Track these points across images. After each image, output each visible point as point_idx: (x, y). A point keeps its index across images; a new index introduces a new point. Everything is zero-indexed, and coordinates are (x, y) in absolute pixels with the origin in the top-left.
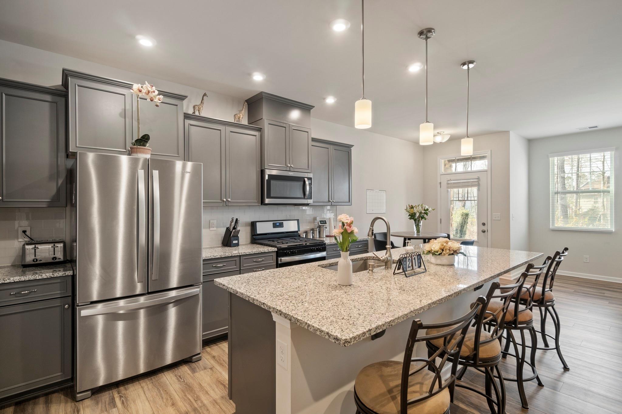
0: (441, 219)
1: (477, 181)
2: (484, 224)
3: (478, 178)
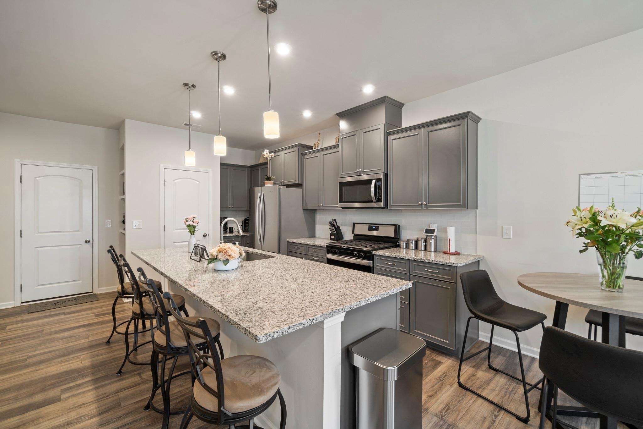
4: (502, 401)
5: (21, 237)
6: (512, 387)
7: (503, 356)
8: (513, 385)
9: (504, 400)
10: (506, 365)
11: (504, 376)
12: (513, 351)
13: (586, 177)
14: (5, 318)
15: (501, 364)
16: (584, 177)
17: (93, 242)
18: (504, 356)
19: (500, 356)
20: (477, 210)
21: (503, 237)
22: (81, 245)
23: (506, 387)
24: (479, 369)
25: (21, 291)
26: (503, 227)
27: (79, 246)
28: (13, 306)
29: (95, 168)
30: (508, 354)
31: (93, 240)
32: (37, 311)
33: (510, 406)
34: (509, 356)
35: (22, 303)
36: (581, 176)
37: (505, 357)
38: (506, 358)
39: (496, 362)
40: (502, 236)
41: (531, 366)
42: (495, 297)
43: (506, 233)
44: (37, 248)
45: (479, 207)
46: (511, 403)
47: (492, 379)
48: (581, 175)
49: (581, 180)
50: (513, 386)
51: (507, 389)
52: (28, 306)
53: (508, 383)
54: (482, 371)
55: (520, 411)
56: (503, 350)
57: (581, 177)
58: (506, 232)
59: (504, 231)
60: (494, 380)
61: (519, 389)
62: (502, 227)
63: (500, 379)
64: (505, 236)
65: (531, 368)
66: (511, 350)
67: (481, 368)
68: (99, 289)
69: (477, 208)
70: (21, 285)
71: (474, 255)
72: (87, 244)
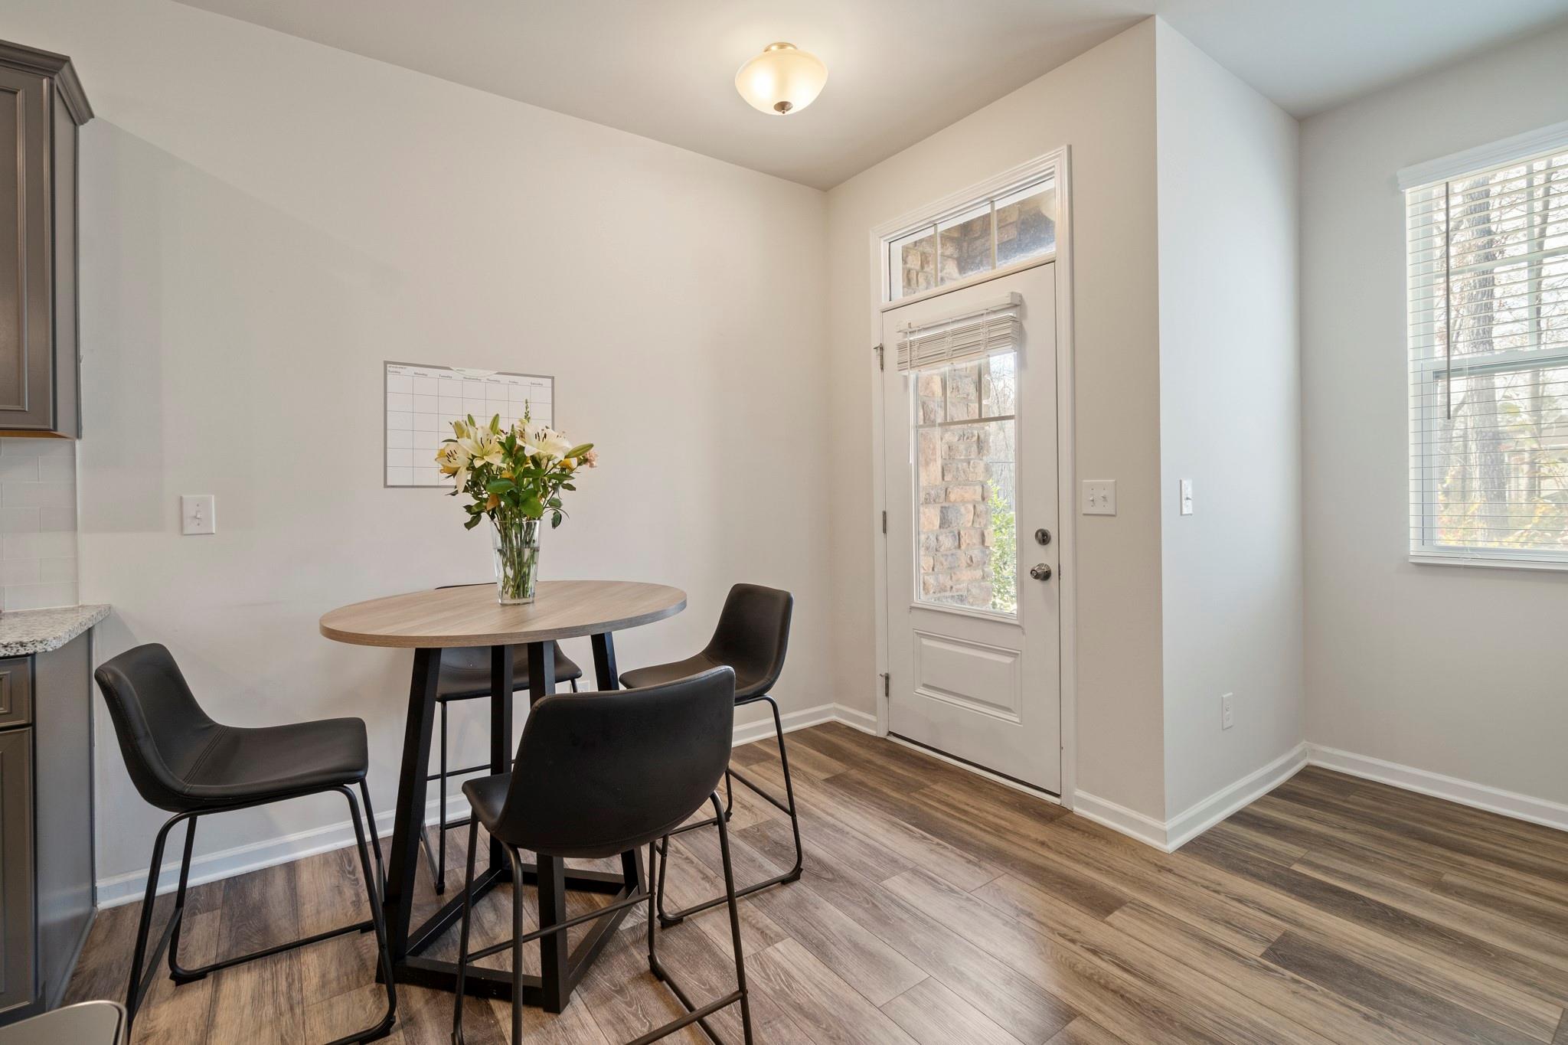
0: (885, 513)
1: (1013, 320)
2: (1044, 538)
3: (1017, 304)
4: (282, 1036)
6: (284, 977)
7: (208, 911)
8: (284, 967)
9: (287, 1031)
10: (231, 931)
11: (245, 966)
12: (228, 880)
13: (397, 370)
15: (215, 939)
16: (395, 370)
18: (210, 908)
19: (199, 917)
20: (78, 443)
21: (185, 532)
23: (268, 988)
24: (154, 1003)
26: (184, 496)
30: (219, 896)
33: (308, 1032)
34: (225, 900)
36: (390, 368)
37: (216, 909)
38: (219, 911)
39: (198, 942)
40: (182, 528)
41: (295, 888)
42: (204, 726)
43: (196, 517)
45: (84, 432)
46: (307, 1023)
47: (214, 1002)
48: (388, 365)
49: (389, 377)
50: (284, 973)
51: (273, 993)
53: (267, 975)
54: (165, 1001)
55: (340, 1022)
56: (198, 893)
57: (388, 369)
58: (194, 514)
59: (190, 510)
60: (221, 999)
61: (304, 969)
62: (181, 498)
63: (238, 981)
64: (191, 528)
65: (298, 893)
66: (220, 881)
67: (157, 995)
69: (78, 436)
71: (73, 609)
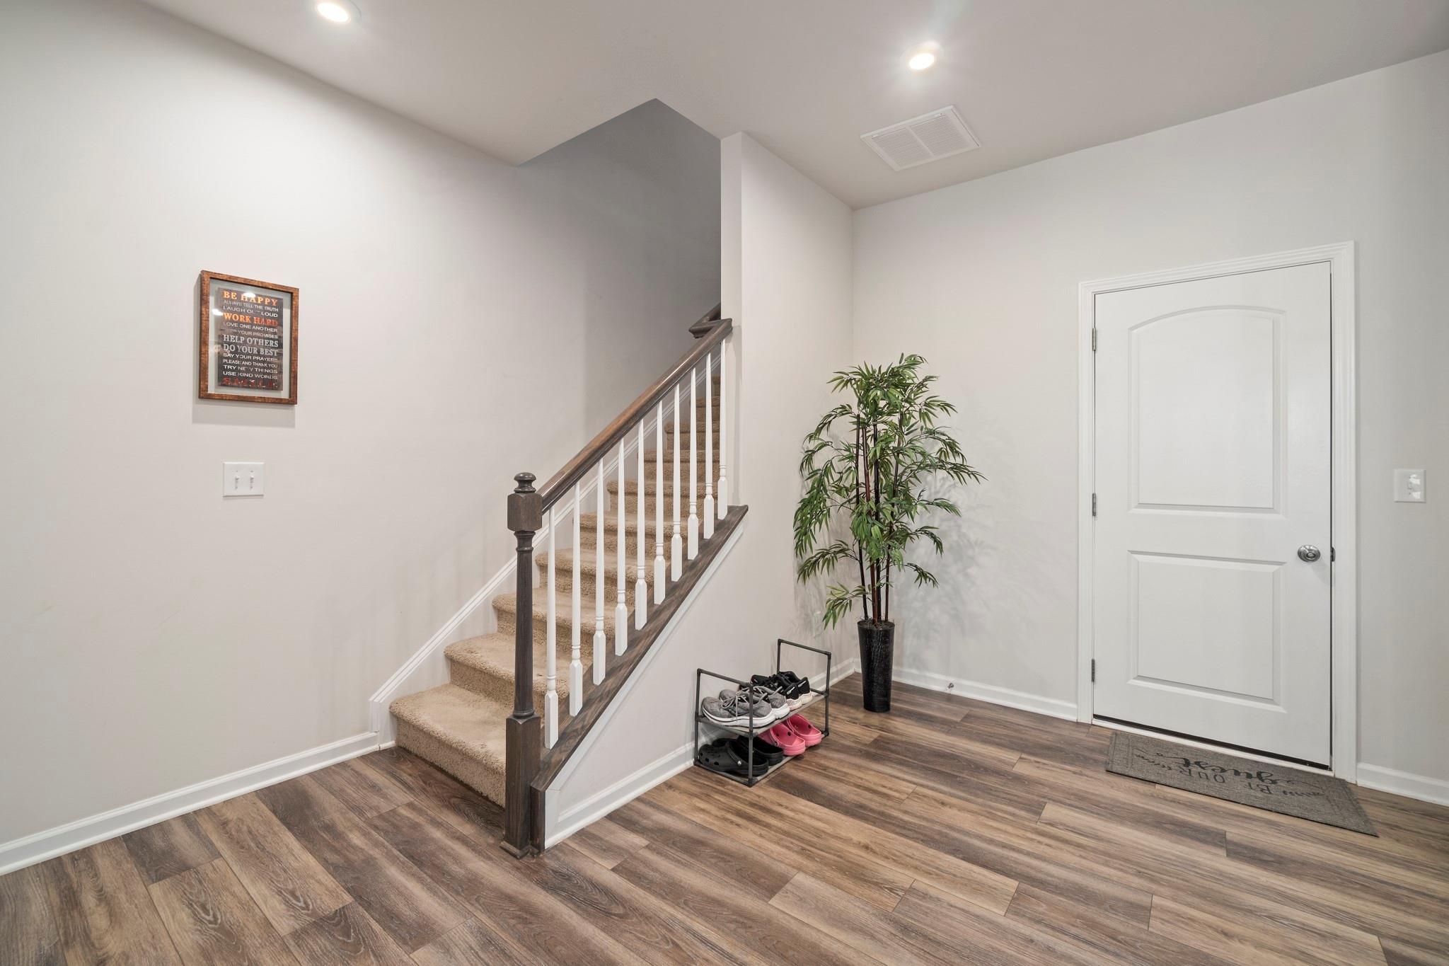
5: (1094, 514)
14: (1050, 758)
17: (1333, 559)
22: (1281, 563)
25: (1093, 680)
27: (1276, 567)
28: (1073, 718)
29: (1344, 256)
31: (1332, 550)
32: (1132, 774)
35: (1096, 716)
44: (1136, 556)
52: (1109, 734)
68: (1361, 766)
70: (1093, 662)
72: (1308, 567)
